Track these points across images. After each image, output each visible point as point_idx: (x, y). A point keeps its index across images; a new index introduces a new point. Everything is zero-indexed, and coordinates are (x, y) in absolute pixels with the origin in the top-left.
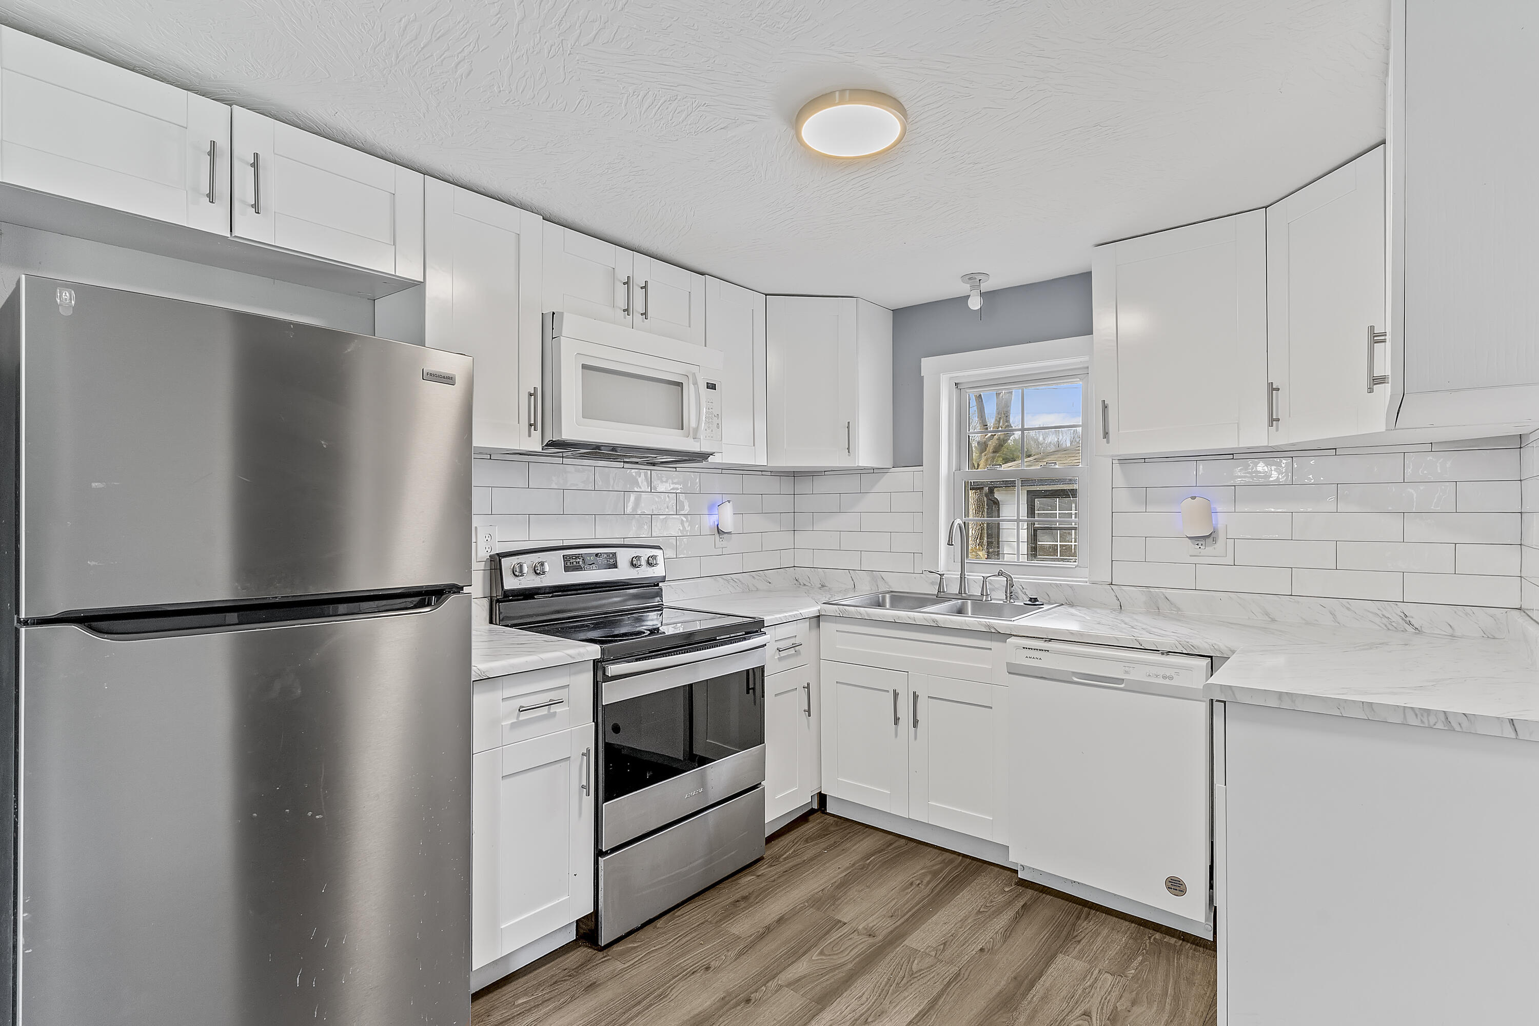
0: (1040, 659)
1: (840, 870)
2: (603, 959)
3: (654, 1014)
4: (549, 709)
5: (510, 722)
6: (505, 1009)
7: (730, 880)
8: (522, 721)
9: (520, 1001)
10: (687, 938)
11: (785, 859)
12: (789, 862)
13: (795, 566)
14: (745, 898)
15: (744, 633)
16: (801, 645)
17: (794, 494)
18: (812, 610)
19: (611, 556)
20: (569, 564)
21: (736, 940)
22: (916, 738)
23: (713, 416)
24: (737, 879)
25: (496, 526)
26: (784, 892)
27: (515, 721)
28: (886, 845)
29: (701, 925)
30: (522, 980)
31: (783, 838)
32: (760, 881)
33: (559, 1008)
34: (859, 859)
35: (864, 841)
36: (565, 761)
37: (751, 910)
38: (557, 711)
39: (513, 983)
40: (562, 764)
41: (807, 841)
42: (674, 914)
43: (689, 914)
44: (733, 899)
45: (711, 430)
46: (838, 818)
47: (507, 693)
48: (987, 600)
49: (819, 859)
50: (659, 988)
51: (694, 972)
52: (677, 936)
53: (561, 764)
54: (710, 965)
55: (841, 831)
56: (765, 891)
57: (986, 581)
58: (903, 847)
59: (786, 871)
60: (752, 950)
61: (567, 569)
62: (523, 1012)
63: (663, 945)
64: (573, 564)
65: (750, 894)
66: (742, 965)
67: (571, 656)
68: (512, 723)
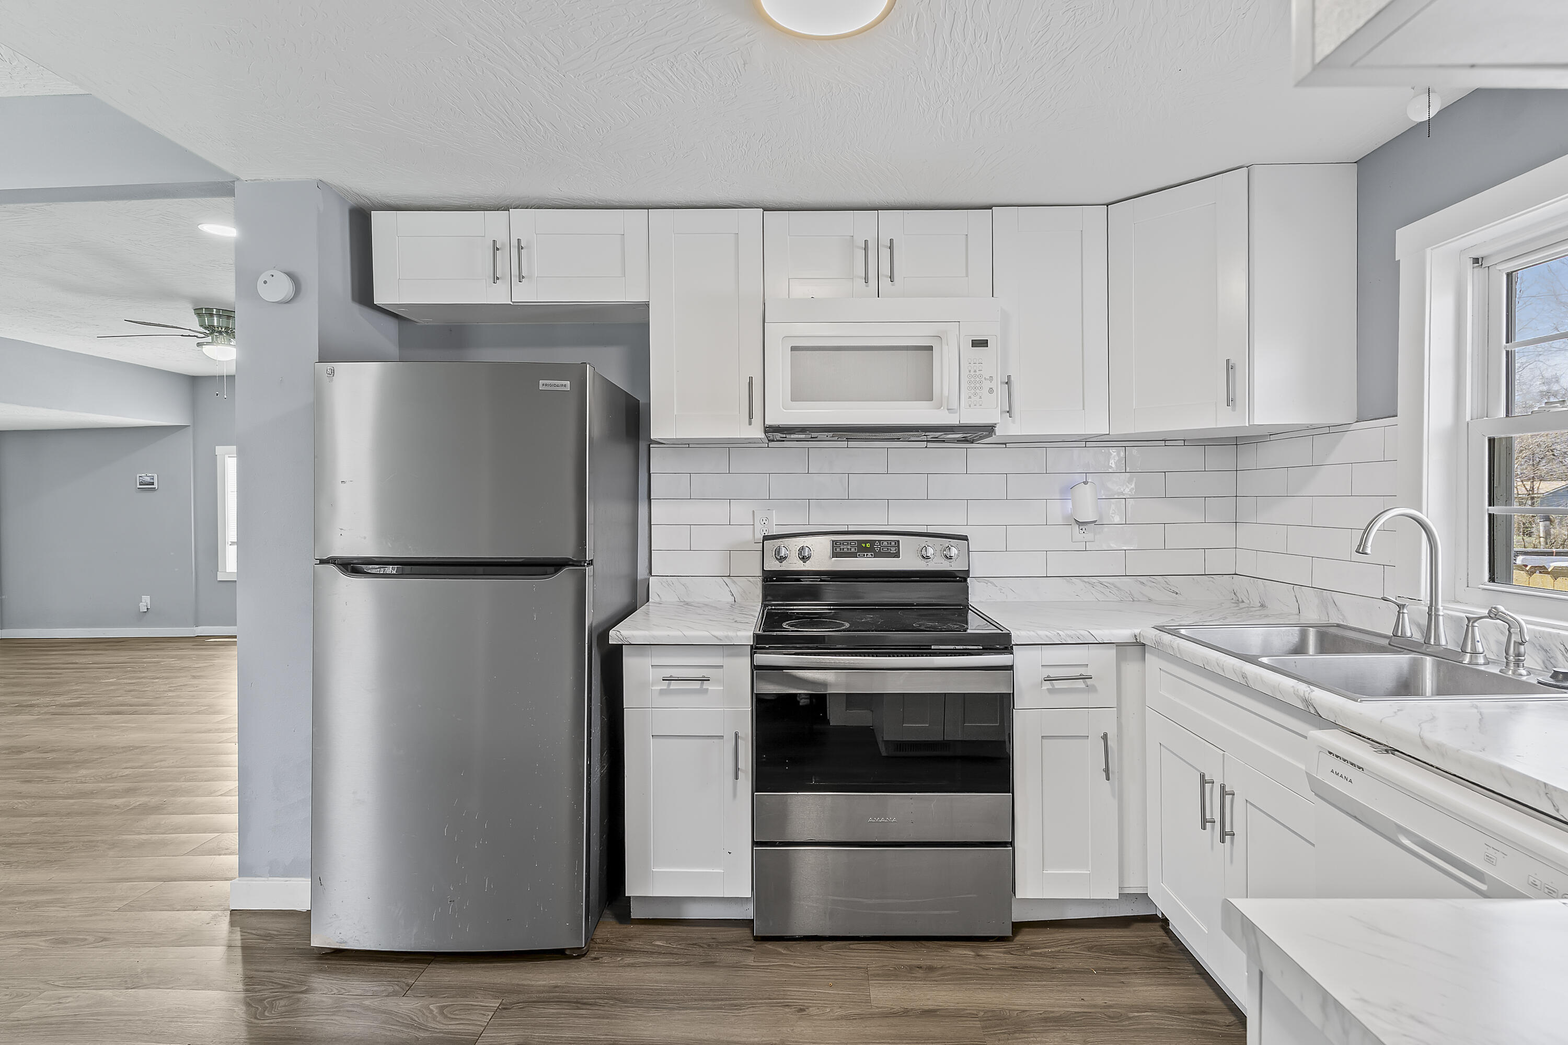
0: (1350, 781)
1: (1082, 1002)
2: (747, 948)
3: (710, 1017)
4: (702, 684)
5: (659, 688)
6: (642, 942)
7: (944, 943)
8: (671, 689)
9: (658, 943)
10: (827, 973)
11: (1033, 955)
12: (1034, 960)
13: (1237, 573)
14: (931, 969)
15: (981, 647)
16: (1091, 678)
17: (1237, 470)
18: (1124, 634)
19: (893, 543)
20: (838, 550)
21: (862, 1002)
22: (1232, 862)
23: (983, 379)
24: (951, 946)
25: (773, 510)
26: (978, 986)
27: (665, 688)
28: (1191, 1010)
29: (855, 969)
30: (681, 928)
31: (1067, 930)
32: (974, 961)
33: (669, 964)
34: (1127, 1005)
35: (1169, 988)
36: (719, 739)
37: (917, 984)
38: (710, 688)
39: (673, 927)
40: (716, 741)
41: (1090, 949)
42: (850, 944)
43: (863, 953)
44: (919, 963)
45: (978, 397)
46: (1175, 943)
47: (656, 661)
48: (1474, 662)
49: (1075, 975)
50: (744, 999)
51: (787, 1005)
52: (823, 966)
53: (713, 740)
54: (808, 1008)
55: (1156, 959)
56: (963, 974)
57: (1473, 626)
58: (1220, 1026)
59: (1016, 968)
60: (860, 1021)
61: (835, 555)
62: (648, 952)
63: (802, 966)
64: (843, 550)
65: (942, 968)
66: (830, 1029)
67: (717, 638)
68: (661, 689)
